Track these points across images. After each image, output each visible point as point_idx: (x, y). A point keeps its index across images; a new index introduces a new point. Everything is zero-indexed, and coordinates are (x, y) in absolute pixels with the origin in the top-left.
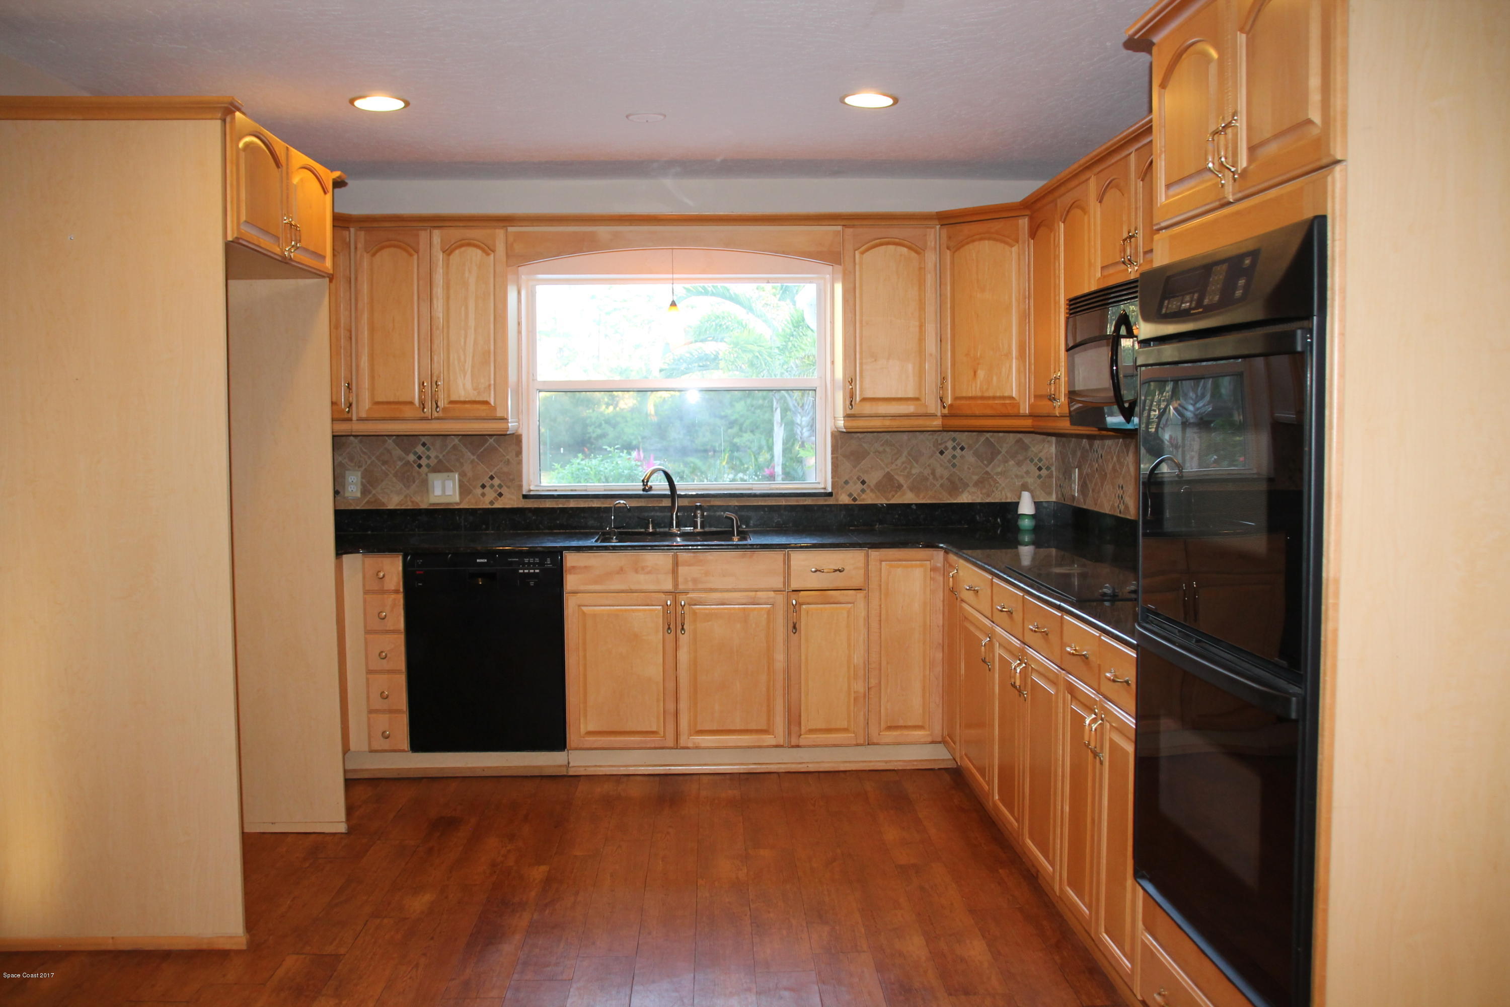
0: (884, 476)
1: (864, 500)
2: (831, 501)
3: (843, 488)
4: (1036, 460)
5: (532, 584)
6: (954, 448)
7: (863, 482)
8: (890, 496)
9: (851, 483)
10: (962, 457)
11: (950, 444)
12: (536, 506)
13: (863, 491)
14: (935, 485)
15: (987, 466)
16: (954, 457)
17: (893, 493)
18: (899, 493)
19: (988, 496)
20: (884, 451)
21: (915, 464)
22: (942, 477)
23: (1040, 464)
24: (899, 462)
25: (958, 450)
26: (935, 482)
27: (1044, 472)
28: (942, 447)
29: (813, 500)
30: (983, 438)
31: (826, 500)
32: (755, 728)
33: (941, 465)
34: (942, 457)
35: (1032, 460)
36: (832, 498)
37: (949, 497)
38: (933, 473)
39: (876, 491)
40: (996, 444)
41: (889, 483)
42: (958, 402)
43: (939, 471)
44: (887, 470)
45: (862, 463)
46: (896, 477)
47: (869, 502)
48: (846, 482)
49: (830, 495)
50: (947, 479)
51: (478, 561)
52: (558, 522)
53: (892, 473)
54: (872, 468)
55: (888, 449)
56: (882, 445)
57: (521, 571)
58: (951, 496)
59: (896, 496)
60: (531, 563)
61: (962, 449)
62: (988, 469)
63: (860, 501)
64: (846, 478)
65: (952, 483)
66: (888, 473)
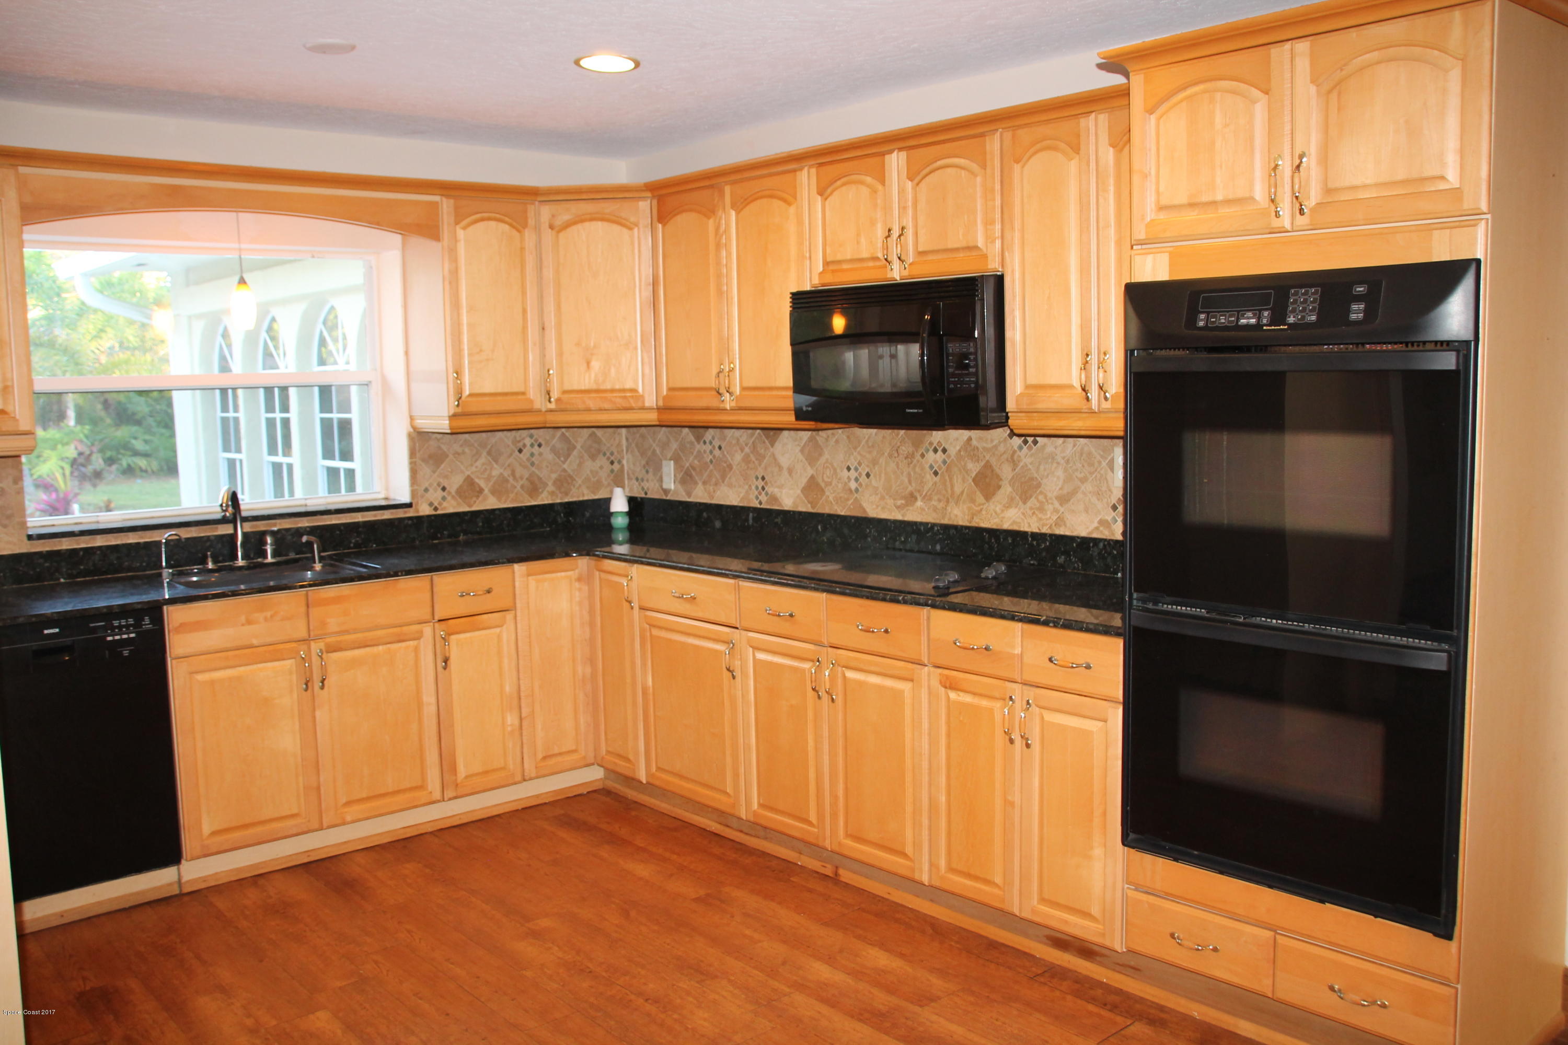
0: (464, 481)
1: (445, 508)
2: (411, 513)
3: (422, 497)
4: (608, 454)
5: (126, 653)
6: (532, 445)
7: (444, 489)
8: (472, 502)
9: (431, 490)
10: (540, 454)
11: (528, 441)
12: (48, 549)
13: (444, 498)
14: (516, 487)
15: (564, 462)
16: (532, 455)
17: (474, 499)
18: (480, 499)
19: (567, 494)
20: (464, 453)
21: (495, 466)
22: (522, 478)
23: (612, 458)
24: (479, 463)
25: (536, 447)
26: (516, 484)
27: (616, 466)
28: (520, 445)
29: (392, 513)
30: (559, 433)
31: (405, 512)
32: (408, 785)
33: (521, 465)
34: (521, 455)
35: (605, 454)
36: (411, 510)
37: (530, 499)
38: (513, 473)
39: (458, 498)
40: (571, 438)
41: (470, 488)
42: (566, 396)
43: (519, 471)
44: (468, 473)
45: (441, 468)
46: (477, 480)
47: (451, 510)
48: (426, 490)
49: (409, 505)
50: (527, 479)
51: (46, 632)
52: (82, 567)
53: (473, 476)
54: (451, 472)
55: (467, 450)
56: (461, 446)
57: (110, 638)
58: (531, 497)
59: (477, 502)
60: (124, 626)
61: (540, 445)
62: (565, 466)
63: (442, 510)
64: (426, 485)
65: (532, 483)
66: (469, 476)
